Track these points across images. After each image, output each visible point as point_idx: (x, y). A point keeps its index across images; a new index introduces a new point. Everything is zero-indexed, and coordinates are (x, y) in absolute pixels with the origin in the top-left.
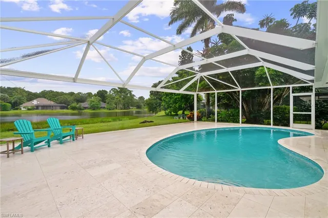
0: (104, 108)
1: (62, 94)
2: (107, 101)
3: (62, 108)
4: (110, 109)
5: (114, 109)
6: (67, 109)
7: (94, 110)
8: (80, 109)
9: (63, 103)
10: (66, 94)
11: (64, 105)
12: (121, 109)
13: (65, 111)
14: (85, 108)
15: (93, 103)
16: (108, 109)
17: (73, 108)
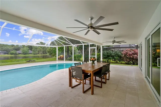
0: (31, 53)
1: (7, 45)
2: (33, 50)
3: (5, 54)
4: (35, 54)
5: (37, 54)
6: (8, 54)
7: (25, 54)
8: (16, 54)
9: (5, 51)
10: (9, 46)
11: (6, 52)
12: (42, 54)
13: (6, 55)
14: (20, 54)
15: (24, 51)
16: (33, 54)
17: (12, 54)
